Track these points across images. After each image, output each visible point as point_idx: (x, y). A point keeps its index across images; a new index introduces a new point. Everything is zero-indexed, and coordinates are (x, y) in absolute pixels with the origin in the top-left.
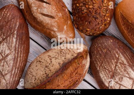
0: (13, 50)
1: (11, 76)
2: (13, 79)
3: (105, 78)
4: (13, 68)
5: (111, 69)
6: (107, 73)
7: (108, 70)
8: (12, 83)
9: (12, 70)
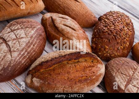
0: (28, 37)
1: (19, 55)
2: (19, 59)
3: (122, 81)
4: (23, 49)
5: (129, 74)
6: (124, 77)
7: (125, 75)
8: (17, 62)
9: (22, 50)
